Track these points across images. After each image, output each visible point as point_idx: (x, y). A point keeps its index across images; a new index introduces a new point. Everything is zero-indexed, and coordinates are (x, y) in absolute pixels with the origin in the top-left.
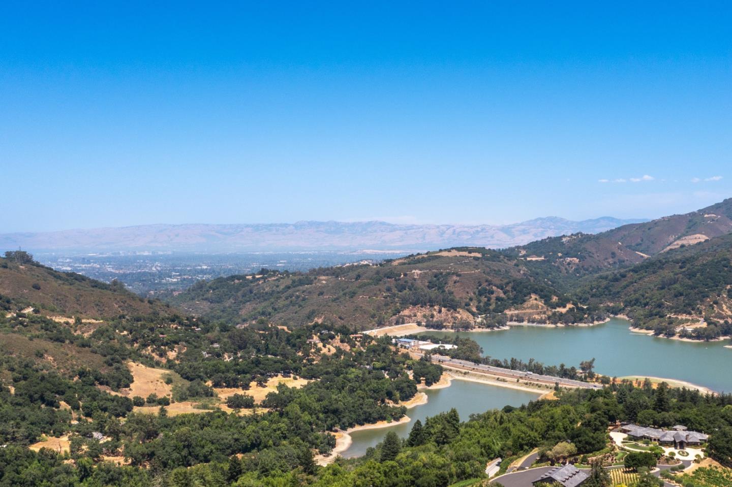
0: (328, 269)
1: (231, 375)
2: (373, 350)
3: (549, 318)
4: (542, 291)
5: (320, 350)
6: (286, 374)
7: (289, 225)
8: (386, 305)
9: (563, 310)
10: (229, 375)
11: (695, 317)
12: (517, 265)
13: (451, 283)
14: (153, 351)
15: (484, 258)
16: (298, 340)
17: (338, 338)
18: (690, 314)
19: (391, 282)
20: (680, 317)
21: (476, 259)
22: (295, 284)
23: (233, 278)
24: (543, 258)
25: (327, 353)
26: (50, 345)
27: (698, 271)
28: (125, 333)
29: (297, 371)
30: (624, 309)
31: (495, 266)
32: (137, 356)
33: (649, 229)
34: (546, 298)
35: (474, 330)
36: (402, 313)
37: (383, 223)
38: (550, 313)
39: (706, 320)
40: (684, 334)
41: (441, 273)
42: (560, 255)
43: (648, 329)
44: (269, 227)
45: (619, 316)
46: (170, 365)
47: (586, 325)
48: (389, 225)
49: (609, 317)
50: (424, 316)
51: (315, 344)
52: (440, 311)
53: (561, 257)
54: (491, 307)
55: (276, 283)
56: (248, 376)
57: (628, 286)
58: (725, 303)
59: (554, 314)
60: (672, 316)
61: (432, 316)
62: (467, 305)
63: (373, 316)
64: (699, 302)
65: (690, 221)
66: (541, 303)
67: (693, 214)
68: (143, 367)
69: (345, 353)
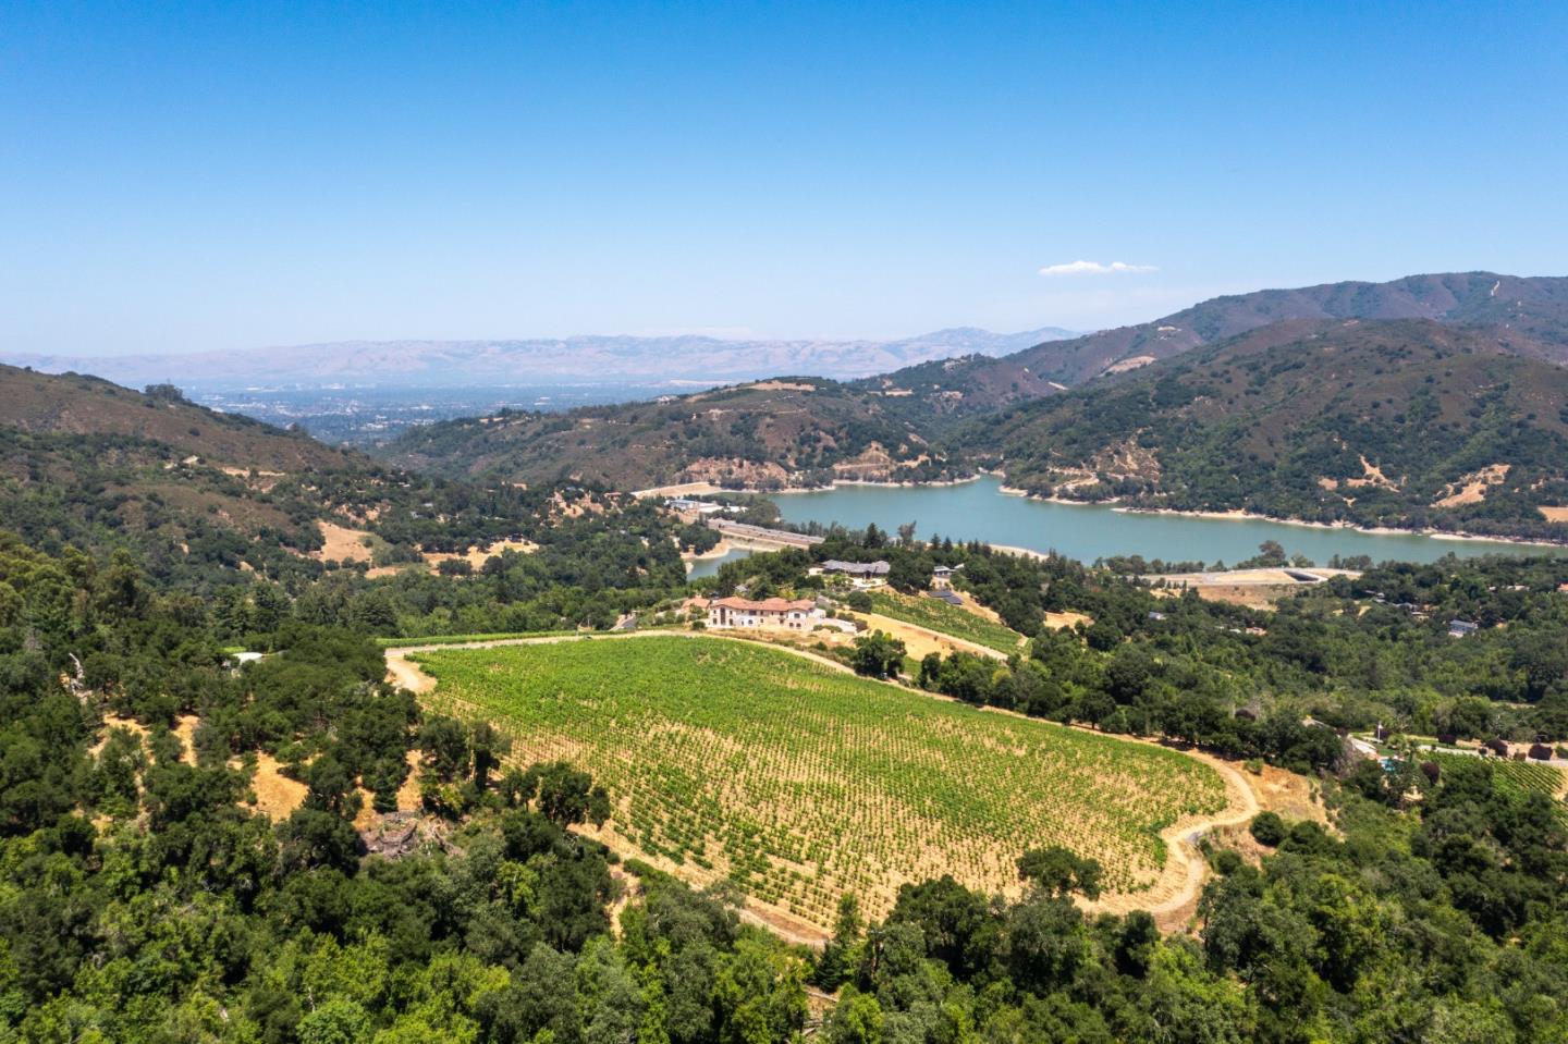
0: (595, 408)
1: (446, 538)
2: (634, 512)
3: (892, 474)
4: (887, 437)
5: (563, 510)
6: (516, 539)
7: (558, 342)
8: (669, 457)
9: (913, 464)
10: (442, 537)
11: (1086, 471)
12: (866, 402)
13: (762, 427)
14: (348, 510)
15: (818, 392)
16: (535, 499)
17: (588, 497)
18: (1080, 467)
19: (679, 426)
20: (1066, 472)
21: (806, 393)
22: (547, 430)
23: (461, 421)
24: (910, 392)
25: (572, 515)
26: (224, 500)
27: (1104, 409)
28: (313, 488)
29: (529, 535)
30: (1002, 462)
31: (831, 403)
32: (330, 517)
33: (1077, 348)
34: (891, 447)
35: (786, 491)
36: (689, 468)
37: (703, 339)
38: (894, 468)
39: (1098, 475)
40: (1064, 494)
41: (750, 414)
42: (936, 387)
43: (1021, 488)
44: (526, 346)
45: (995, 473)
46: (370, 526)
47: (942, 484)
48: (712, 341)
49: (978, 472)
50: (720, 472)
51: (556, 504)
52: (741, 466)
53: (937, 391)
54: (815, 461)
55: (522, 429)
56: (466, 539)
57: (1012, 431)
58: (1132, 453)
59: (900, 469)
60: (1057, 470)
61: (730, 472)
62: (784, 457)
63: (650, 473)
64: (1093, 451)
65: (1138, 336)
66: (883, 455)
67: (1144, 327)
68: (337, 528)
69: (595, 515)
